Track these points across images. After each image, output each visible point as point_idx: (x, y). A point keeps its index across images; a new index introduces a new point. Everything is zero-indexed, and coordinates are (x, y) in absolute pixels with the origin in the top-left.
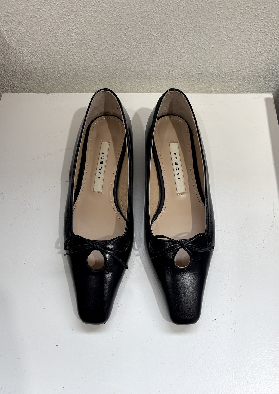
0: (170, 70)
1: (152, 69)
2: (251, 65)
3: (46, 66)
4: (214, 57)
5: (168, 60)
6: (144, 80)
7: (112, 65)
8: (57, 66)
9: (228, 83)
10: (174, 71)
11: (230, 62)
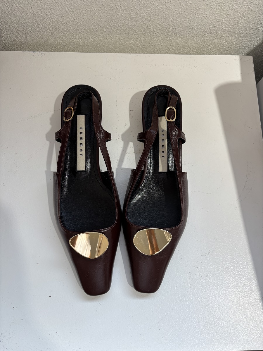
0: (148, 25)
1: (131, 24)
2: (227, 21)
3: (25, 20)
4: (191, 13)
5: (147, 15)
6: (123, 35)
7: (91, 20)
8: (36, 20)
9: (205, 38)
10: (152, 26)
11: (206, 18)
